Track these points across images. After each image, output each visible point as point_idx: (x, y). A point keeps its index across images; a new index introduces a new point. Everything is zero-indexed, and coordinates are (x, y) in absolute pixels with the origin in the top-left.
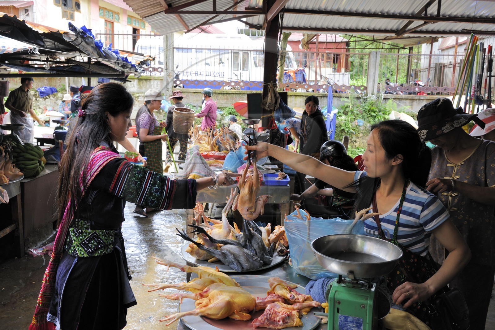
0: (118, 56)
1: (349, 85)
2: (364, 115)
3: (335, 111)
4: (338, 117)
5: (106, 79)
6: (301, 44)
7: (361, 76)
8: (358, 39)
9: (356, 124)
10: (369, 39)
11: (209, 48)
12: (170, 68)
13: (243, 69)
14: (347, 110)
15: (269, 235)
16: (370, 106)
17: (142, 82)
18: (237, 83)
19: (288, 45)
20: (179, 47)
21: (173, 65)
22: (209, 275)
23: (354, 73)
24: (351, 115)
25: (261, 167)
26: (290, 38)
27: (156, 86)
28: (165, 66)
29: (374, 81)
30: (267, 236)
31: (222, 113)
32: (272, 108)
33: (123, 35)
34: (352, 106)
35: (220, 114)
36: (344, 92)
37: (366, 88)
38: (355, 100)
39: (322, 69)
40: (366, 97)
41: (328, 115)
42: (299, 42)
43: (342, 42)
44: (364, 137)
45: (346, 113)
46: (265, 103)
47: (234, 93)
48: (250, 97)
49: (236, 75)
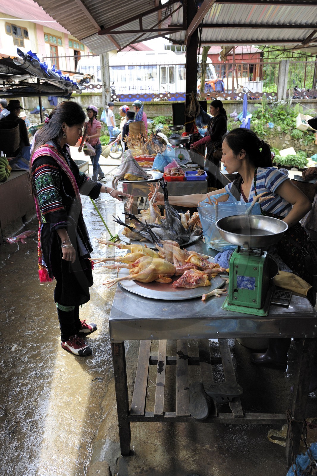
0: (61, 76)
1: (262, 92)
2: (275, 119)
3: (249, 116)
4: (252, 121)
5: (54, 97)
6: (220, 56)
7: (273, 83)
8: (270, 49)
9: (268, 126)
10: (281, 49)
11: (140, 64)
12: (107, 84)
13: (170, 82)
14: (260, 114)
15: (188, 220)
16: (280, 110)
17: (84, 98)
18: (165, 95)
19: (208, 58)
20: (114, 65)
21: (110, 82)
22: (139, 251)
23: (267, 81)
24: (263, 118)
25: (184, 165)
26: (210, 52)
27: (96, 101)
28: (103, 83)
29: (284, 87)
30: (186, 221)
31: (153, 122)
32: (194, 116)
33: (66, 57)
34: (264, 110)
35: (152, 123)
36: (257, 99)
37: (276, 94)
38: (267, 105)
39: (238, 79)
40: (276, 102)
41: (244, 120)
42: (218, 55)
43: (256, 53)
44: (274, 138)
45: (259, 118)
46: (187, 111)
47: (163, 104)
48: (175, 106)
49: (164, 88)
